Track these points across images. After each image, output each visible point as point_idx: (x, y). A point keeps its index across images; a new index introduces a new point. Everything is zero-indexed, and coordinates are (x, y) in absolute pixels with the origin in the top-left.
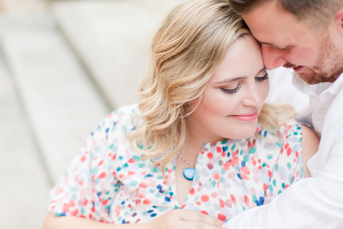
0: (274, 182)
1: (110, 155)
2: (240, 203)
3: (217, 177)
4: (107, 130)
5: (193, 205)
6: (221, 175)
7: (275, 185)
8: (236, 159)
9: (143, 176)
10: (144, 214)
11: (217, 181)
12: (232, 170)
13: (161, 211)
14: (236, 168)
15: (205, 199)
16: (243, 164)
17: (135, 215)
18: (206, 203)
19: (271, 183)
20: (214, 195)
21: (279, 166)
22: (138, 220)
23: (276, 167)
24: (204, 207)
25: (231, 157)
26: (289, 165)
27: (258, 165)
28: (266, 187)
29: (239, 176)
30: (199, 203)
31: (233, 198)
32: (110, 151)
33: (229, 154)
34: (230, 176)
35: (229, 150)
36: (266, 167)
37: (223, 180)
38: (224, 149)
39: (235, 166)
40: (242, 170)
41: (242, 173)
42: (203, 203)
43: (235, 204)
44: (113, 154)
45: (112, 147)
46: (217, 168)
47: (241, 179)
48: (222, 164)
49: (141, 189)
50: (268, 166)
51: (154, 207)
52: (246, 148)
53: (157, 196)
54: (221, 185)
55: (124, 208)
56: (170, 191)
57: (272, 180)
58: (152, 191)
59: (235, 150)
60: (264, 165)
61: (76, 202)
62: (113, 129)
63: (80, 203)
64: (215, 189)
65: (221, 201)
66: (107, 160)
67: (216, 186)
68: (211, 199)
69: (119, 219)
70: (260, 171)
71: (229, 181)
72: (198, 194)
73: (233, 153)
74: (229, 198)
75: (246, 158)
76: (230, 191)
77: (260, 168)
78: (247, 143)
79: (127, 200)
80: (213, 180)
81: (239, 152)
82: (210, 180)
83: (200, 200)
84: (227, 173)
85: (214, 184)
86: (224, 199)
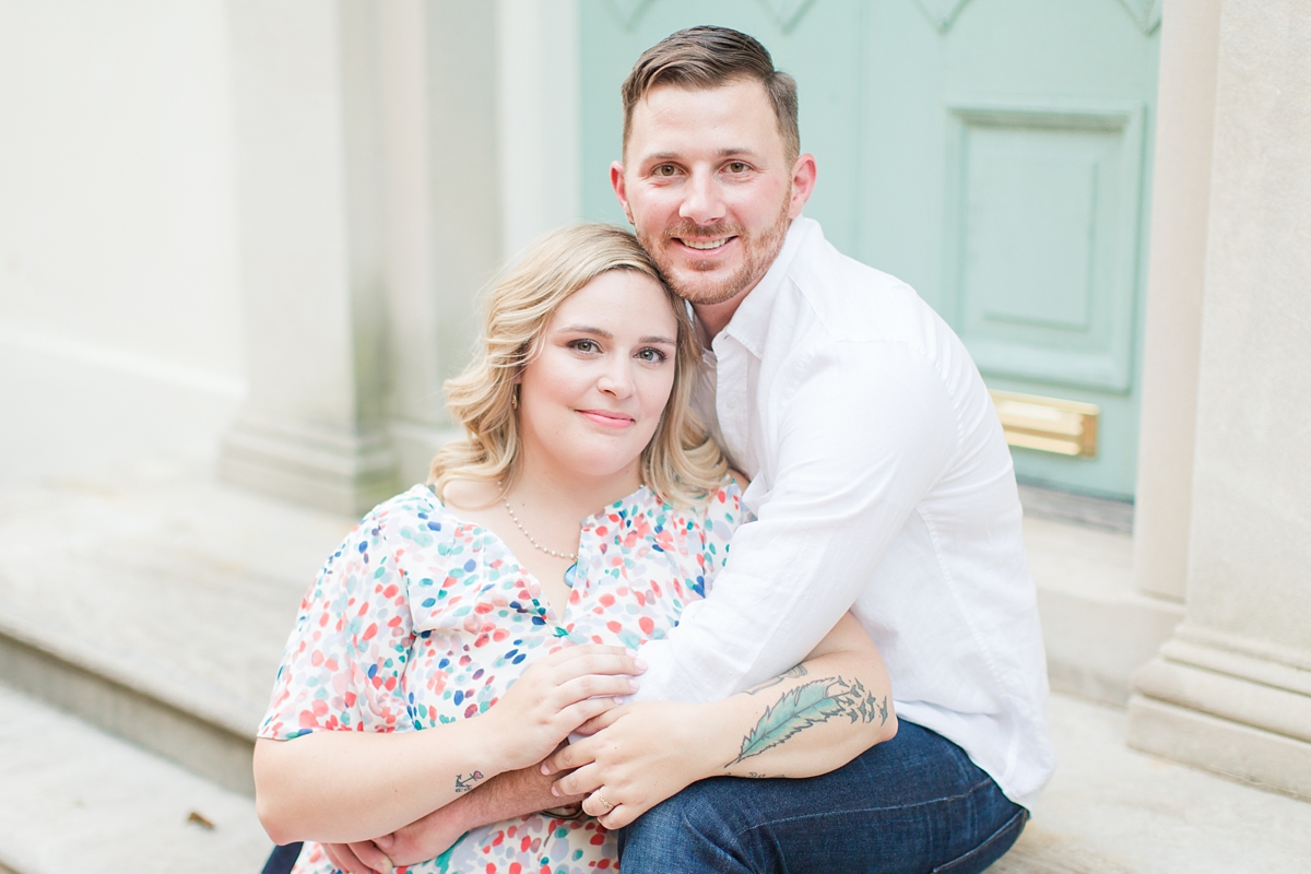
0: (711, 547)
1: (378, 589)
2: (668, 595)
3: (616, 561)
4: (363, 547)
5: (589, 615)
6: (623, 557)
7: (714, 553)
8: (643, 526)
9: (478, 592)
10: (498, 664)
11: (619, 567)
12: (641, 543)
13: (531, 646)
14: (648, 538)
15: (608, 601)
16: (659, 529)
17: (480, 673)
18: (611, 607)
19: (707, 549)
20: (622, 592)
21: (713, 521)
22: (491, 679)
23: (708, 524)
24: (610, 615)
25: (633, 527)
26: (729, 517)
27: (680, 527)
28: (701, 560)
29: (655, 547)
30: (599, 611)
31: (656, 588)
32: (377, 582)
33: (629, 523)
34: (640, 554)
35: (629, 517)
36: (694, 529)
37: (629, 563)
38: (622, 514)
39: (645, 535)
40: (659, 537)
41: (660, 542)
42: (605, 610)
43: (660, 596)
44: (385, 587)
45: (379, 573)
46: (614, 549)
47: (662, 550)
48: (621, 540)
49: (483, 617)
50: (697, 526)
51: (517, 643)
52: (654, 505)
53: (517, 619)
54: (629, 572)
55: (451, 671)
56: (538, 608)
57: (707, 546)
58: (503, 614)
59: (638, 515)
60: (690, 525)
61: (329, 702)
62: (375, 542)
63: (337, 701)
64: (622, 582)
65: (638, 594)
66: (375, 600)
67: (621, 575)
68: (618, 598)
69: (447, 696)
70: (686, 538)
71: (643, 561)
72: (594, 599)
73: (635, 518)
74: (651, 588)
75: (661, 519)
76: (647, 577)
77: (684, 532)
78: (654, 498)
79: (450, 653)
80: (611, 569)
81: (645, 514)
82: (607, 572)
83: (599, 605)
84: (634, 550)
85: (616, 574)
86: (643, 591)
